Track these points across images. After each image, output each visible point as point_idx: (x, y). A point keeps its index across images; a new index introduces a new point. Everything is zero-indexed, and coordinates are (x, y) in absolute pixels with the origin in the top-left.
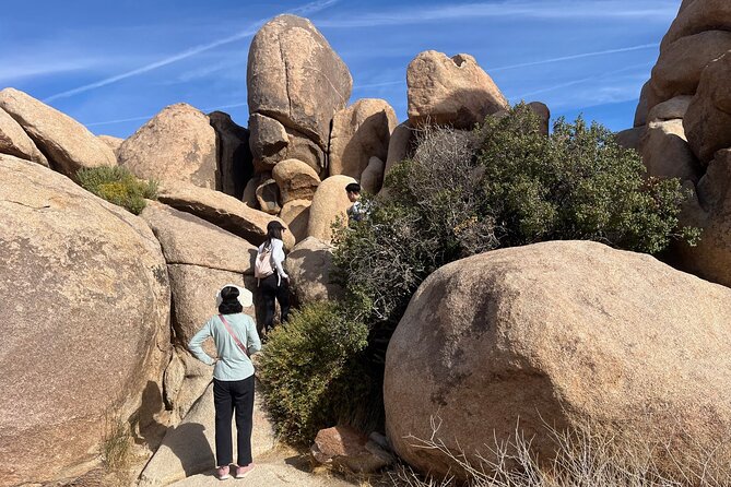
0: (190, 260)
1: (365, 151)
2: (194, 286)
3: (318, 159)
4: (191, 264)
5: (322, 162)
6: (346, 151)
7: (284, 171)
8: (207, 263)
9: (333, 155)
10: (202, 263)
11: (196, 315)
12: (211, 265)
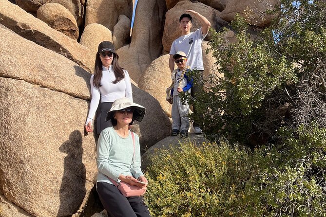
0: (15, 73)
1: (116, 9)
2: (24, 110)
3: (77, 8)
4: (16, 78)
5: (80, 12)
6: (101, 6)
7: (49, 13)
8: (39, 79)
9: (89, 8)
10: (32, 78)
11: (28, 151)
12: (45, 83)
